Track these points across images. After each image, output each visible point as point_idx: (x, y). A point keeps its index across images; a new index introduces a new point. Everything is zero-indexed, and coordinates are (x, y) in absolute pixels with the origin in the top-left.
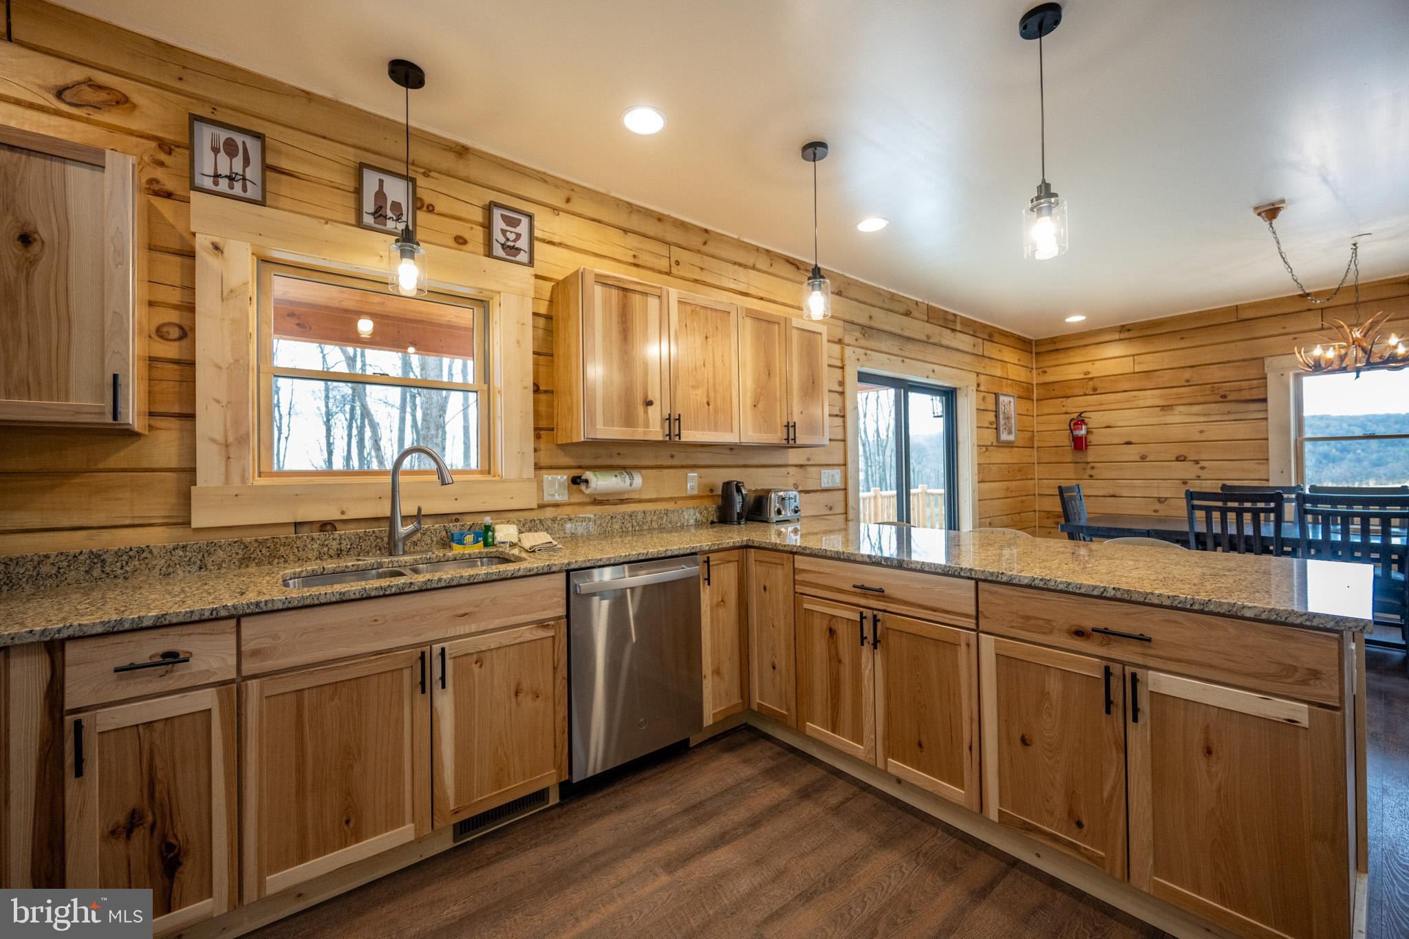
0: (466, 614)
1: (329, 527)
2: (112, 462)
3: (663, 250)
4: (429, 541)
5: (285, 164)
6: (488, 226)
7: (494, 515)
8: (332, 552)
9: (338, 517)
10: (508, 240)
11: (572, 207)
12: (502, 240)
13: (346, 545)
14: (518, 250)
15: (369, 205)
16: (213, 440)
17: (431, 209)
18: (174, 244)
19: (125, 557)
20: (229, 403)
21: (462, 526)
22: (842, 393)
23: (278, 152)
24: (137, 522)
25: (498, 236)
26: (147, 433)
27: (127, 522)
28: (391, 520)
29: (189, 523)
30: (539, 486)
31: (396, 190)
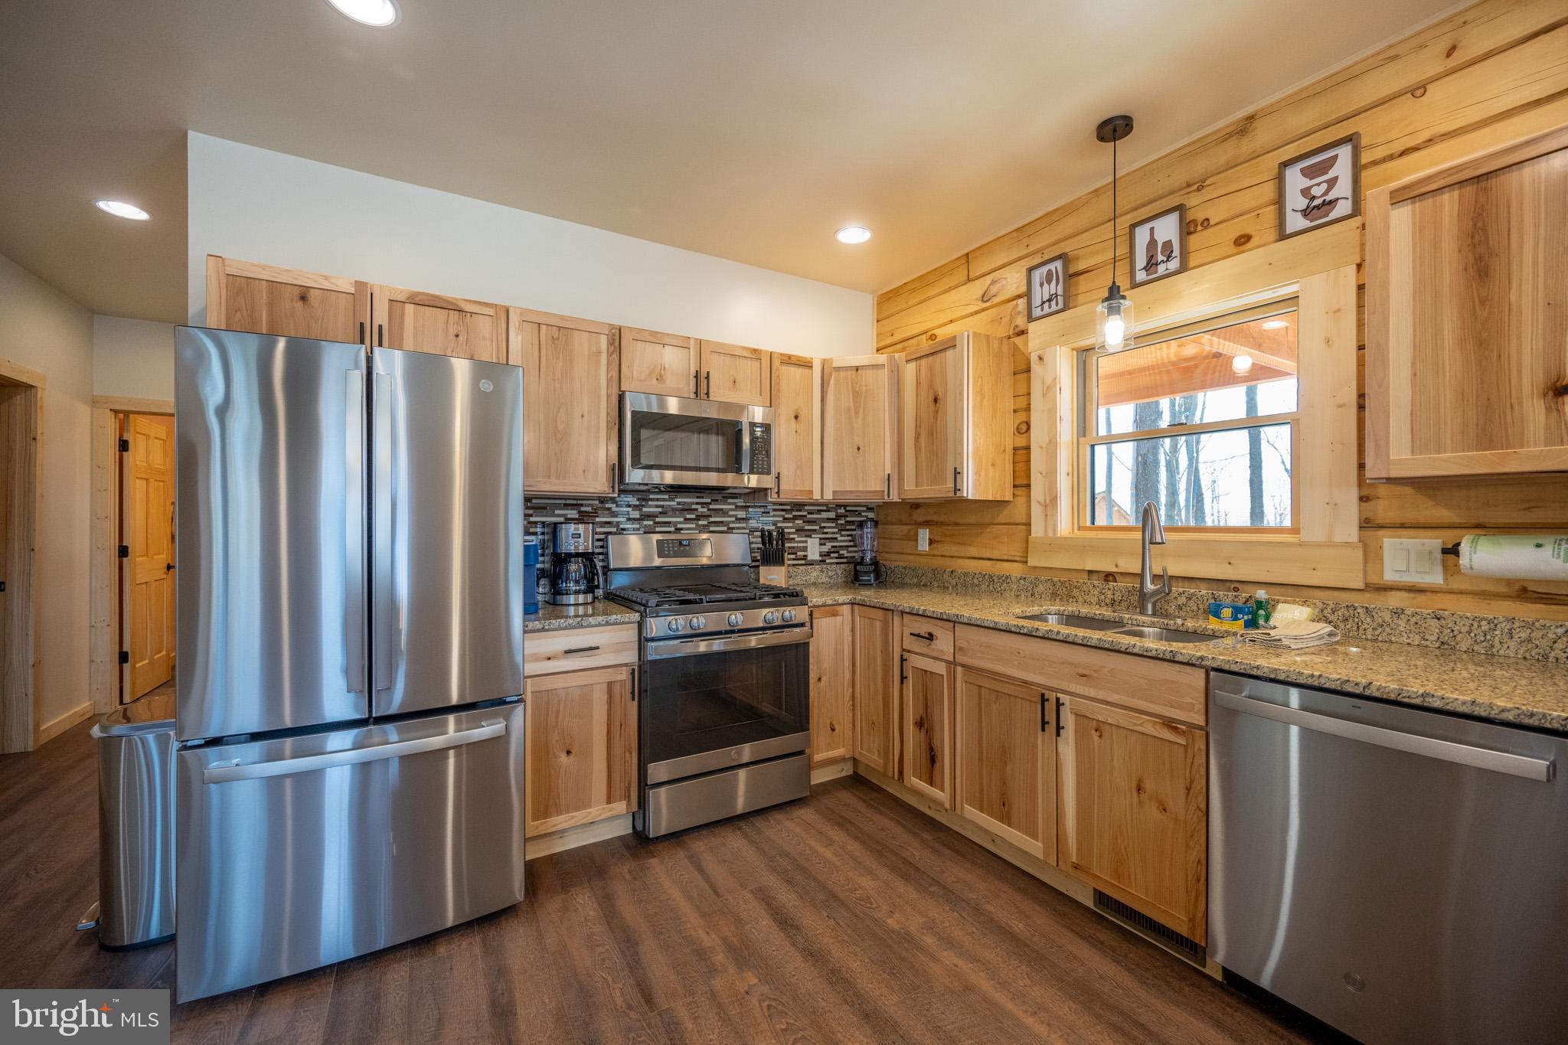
0: (1085, 676)
1: (1111, 578)
2: (1001, 519)
4: (1196, 608)
5: (1081, 266)
6: (1280, 201)
7: (1273, 589)
8: (1108, 601)
9: (1114, 569)
10: (1314, 198)
12: (1303, 203)
13: (1118, 596)
14: (1332, 203)
15: (1141, 260)
16: (1039, 502)
17: (1206, 223)
18: (1023, 366)
19: (1001, 580)
20: (1047, 473)
21: (1236, 597)
23: (1077, 258)
24: (1010, 558)
25: (1295, 201)
26: (1012, 499)
27: (1006, 558)
28: (1141, 576)
29: (1026, 562)
30: (1371, 555)
31: (1167, 229)
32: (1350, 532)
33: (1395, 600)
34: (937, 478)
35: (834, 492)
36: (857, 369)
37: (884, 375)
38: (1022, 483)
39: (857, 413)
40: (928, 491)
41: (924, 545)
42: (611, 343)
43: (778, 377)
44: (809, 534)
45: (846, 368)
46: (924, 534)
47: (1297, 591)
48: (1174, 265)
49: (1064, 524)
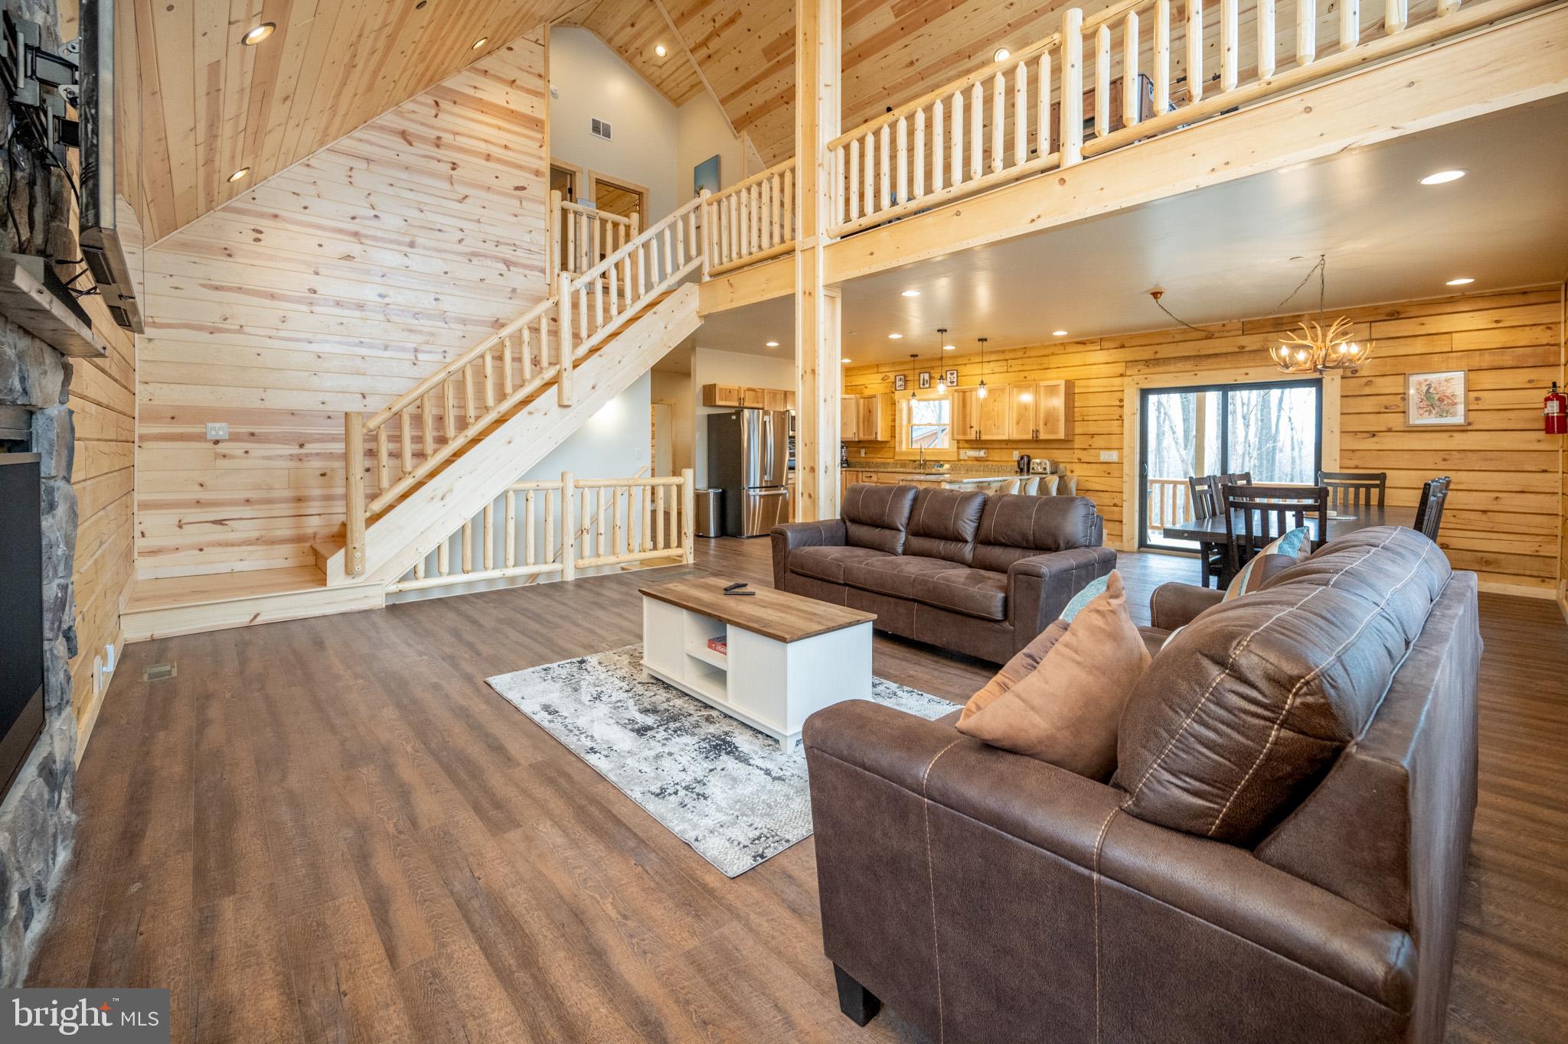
1: (914, 462)
2: (888, 446)
3: (1005, 363)
4: (930, 467)
5: (908, 380)
7: (942, 462)
8: (912, 467)
9: (915, 459)
11: (972, 361)
12: (950, 381)
13: (914, 466)
14: (954, 382)
15: (921, 383)
16: (898, 441)
17: (934, 377)
18: (893, 403)
20: (900, 434)
22: (1122, 407)
23: (906, 377)
24: (890, 457)
25: (948, 380)
26: (890, 440)
28: (920, 460)
29: (894, 458)
30: (958, 454)
31: (927, 376)
32: (956, 450)
33: (962, 462)
34: (871, 434)
37: (854, 401)
38: (893, 436)
40: (867, 438)
41: (863, 455)
46: (863, 451)
47: (948, 461)
48: (927, 386)
49: (904, 448)
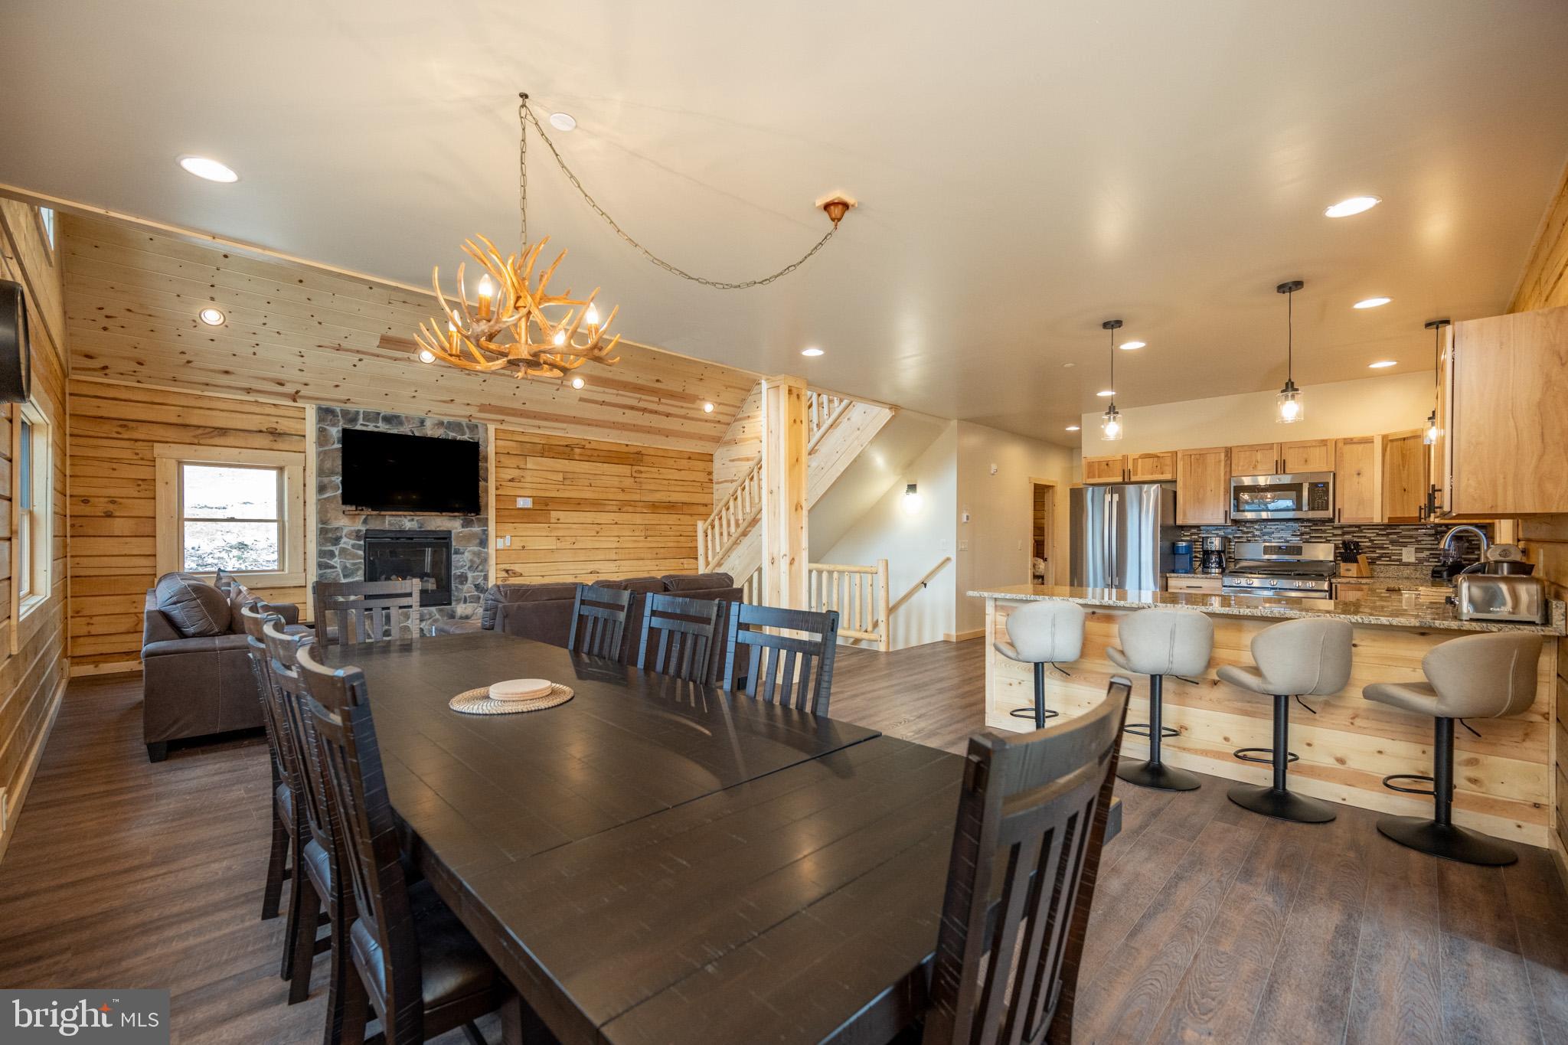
35: (1389, 518)
36: (1404, 439)
39: (1404, 467)
42: (1226, 456)
43: (1342, 453)
44: (1405, 545)
45: (1397, 440)
